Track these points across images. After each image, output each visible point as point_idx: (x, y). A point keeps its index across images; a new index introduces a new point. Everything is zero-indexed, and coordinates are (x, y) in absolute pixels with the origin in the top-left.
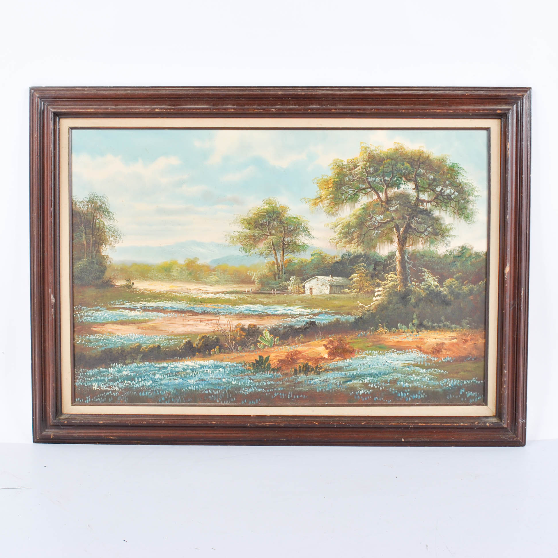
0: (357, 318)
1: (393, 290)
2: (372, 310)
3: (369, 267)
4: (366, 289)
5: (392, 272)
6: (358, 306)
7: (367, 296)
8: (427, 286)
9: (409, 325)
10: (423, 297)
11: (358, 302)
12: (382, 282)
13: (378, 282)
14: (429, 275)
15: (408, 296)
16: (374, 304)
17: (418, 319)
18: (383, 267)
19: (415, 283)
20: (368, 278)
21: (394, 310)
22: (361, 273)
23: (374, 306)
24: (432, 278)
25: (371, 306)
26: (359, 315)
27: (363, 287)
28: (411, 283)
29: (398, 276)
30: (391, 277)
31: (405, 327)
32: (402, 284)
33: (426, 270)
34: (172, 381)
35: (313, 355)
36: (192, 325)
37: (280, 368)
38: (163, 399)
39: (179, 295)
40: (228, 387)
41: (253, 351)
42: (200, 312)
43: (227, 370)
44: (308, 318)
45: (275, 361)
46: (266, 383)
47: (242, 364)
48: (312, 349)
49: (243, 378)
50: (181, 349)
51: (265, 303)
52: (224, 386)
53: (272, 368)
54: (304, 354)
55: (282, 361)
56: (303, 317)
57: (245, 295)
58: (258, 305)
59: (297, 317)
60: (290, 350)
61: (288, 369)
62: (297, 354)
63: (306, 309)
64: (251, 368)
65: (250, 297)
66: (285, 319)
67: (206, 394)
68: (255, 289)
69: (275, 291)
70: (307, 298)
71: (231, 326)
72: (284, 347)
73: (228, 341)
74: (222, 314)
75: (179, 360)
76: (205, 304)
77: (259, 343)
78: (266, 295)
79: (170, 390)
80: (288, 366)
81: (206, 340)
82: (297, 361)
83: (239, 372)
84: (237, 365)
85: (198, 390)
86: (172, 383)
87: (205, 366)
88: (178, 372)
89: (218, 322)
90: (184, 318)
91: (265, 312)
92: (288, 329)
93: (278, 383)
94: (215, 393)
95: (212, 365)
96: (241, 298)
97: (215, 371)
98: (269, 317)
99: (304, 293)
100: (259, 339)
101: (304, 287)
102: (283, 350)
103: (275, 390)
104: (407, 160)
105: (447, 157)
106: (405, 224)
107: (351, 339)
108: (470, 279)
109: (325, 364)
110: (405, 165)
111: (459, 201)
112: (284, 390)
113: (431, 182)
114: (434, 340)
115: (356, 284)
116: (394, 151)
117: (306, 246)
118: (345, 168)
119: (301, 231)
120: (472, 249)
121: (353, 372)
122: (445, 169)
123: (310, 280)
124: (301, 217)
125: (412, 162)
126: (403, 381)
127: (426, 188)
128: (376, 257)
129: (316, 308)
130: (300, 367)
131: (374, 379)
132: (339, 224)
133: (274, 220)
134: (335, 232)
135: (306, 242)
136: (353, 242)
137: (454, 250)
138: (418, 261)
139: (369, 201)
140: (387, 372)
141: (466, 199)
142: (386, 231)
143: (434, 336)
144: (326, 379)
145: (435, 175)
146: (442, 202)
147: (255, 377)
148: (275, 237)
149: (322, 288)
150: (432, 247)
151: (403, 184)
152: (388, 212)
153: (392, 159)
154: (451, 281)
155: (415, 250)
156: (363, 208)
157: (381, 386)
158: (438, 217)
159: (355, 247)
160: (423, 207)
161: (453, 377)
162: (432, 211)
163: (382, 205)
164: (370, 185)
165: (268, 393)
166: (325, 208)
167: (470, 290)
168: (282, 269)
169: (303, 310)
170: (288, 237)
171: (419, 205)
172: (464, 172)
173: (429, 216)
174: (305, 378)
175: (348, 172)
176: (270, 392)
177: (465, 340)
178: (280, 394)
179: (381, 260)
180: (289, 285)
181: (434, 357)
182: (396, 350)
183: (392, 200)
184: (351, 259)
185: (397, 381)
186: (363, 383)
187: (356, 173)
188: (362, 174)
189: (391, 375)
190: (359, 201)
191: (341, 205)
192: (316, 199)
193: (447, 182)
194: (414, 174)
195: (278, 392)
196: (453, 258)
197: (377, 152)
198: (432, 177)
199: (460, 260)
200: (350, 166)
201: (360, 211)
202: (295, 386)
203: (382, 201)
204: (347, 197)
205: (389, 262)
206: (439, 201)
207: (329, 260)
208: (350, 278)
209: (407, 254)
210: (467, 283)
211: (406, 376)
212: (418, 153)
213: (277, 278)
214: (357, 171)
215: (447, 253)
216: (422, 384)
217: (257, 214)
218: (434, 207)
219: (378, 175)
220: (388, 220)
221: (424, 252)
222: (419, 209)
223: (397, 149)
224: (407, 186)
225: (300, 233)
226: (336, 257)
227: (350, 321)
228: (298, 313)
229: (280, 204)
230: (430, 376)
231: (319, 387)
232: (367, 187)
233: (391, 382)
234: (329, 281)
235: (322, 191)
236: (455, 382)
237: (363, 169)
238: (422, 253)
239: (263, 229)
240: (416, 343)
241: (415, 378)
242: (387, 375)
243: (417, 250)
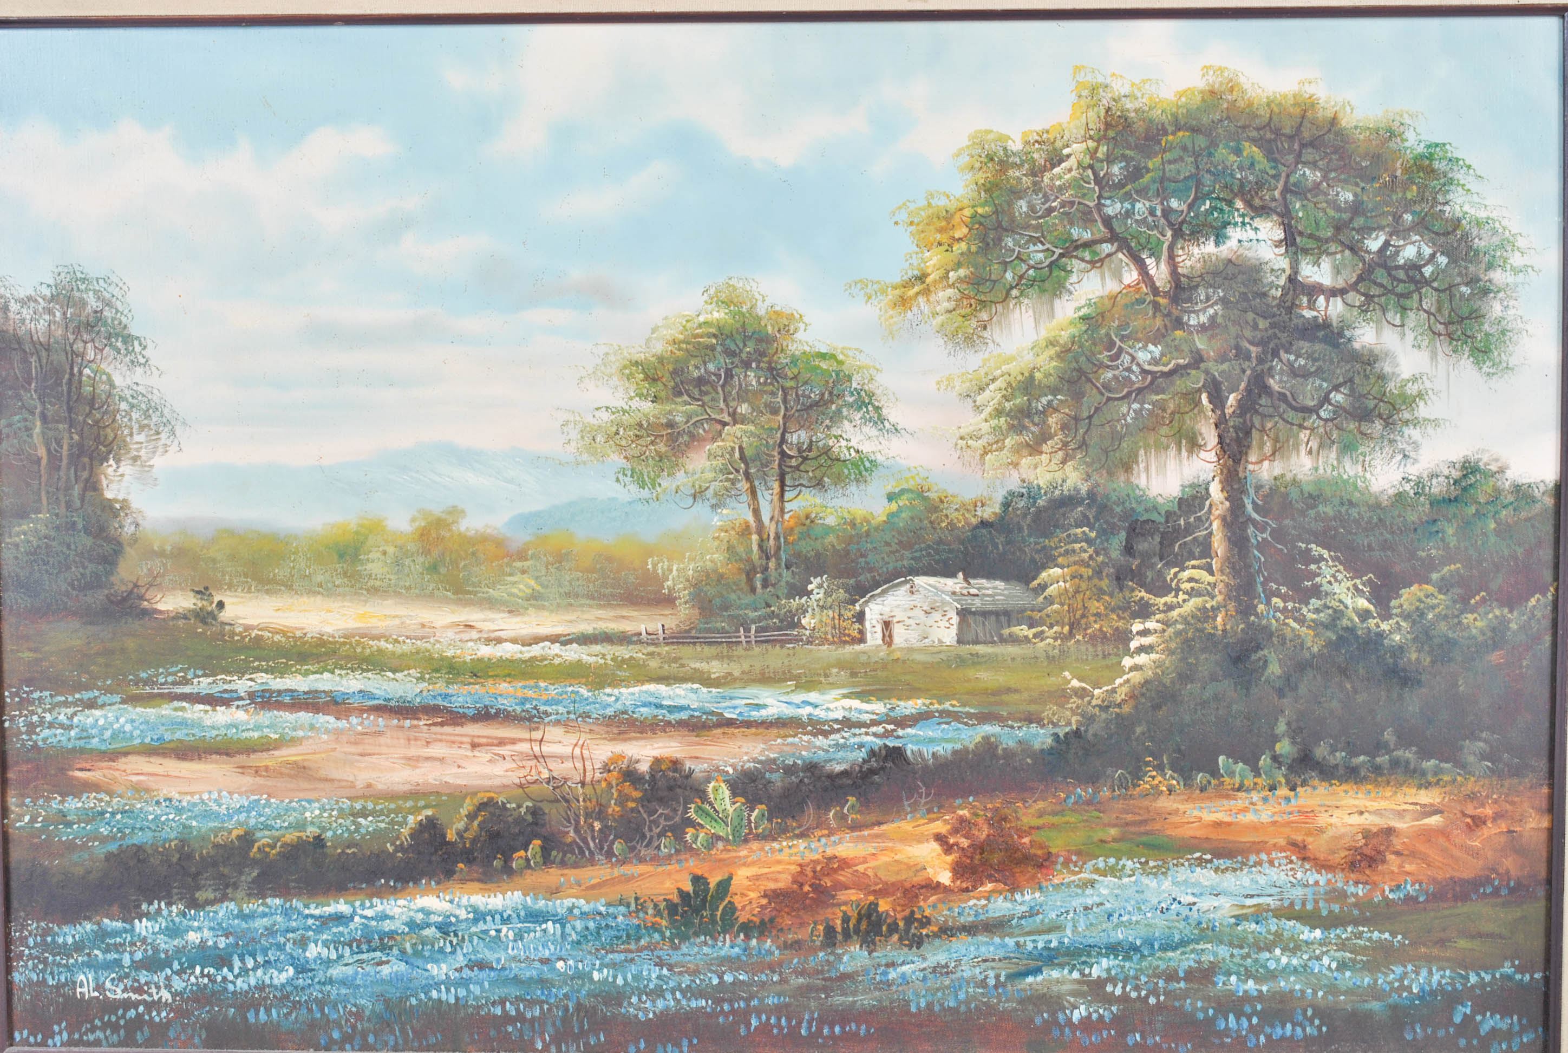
0: (1061, 735)
1: (1197, 630)
2: (1119, 706)
3: (1107, 540)
4: (1097, 626)
5: (1195, 559)
6: (1064, 690)
7: (1100, 653)
8: (1330, 611)
9: (1261, 762)
10: (1314, 656)
11: (1067, 674)
12: (1158, 600)
13: (1142, 598)
14: (1338, 571)
15: (1256, 652)
16: (1128, 681)
17: (1293, 738)
18: (1161, 543)
19: (1285, 602)
20: (1104, 584)
21: (1204, 704)
22: (1075, 563)
23: (1125, 689)
24: (1350, 584)
25: (1114, 691)
26: (1069, 724)
27: (1083, 616)
28: (1268, 603)
29: (1218, 577)
30: (1191, 580)
31: (1242, 770)
32: (1232, 606)
33: (1326, 554)
34: (368, 968)
35: (897, 873)
36: (442, 760)
37: (772, 920)
38: (336, 1035)
39: (390, 646)
40: (578, 991)
41: (670, 857)
42: (471, 712)
43: (574, 928)
44: (875, 735)
45: (753, 895)
46: (721, 977)
47: (628, 906)
48: (892, 850)
49: (632, 960)
50: (401, 848)
51: (713, 676)
52: (560, 987)
53: (741, 920)
54: (861, 868)
55: (778, 896)
56: (857, 731)
57: (638, 647)
58: (689, 685)
59: (833, 731)
60: (807, 854)
61: (802, 925)
62: (835, 871)
63: (868, 702)
64: (664, 923)
65: (659, 654)
66: (790, 740)
67: (495, 1016)
68: (678, 625)
69: (753, 631)
70: (873, 660)
71: (588, 764)
72: (785, 844)
73: (577, 822)
74: (553, 717)
75: (394, 891)
76: (491, 681)
77: (694, 827)
78: (719, 649)
79: (363, 1002)
80: (801, 913)
81: (492, 814)
82: (833, 897)
83: (618, 938)
84: (611, 910)
85: (466, 1006)
86: (368, 974)
87: (492, 914)
88: (392, 935)
89: (536, 748)
90: (412, 734)
91: (712, 713)
92: (801, 774)
93: (764, 978)
94: (529, 1015)
95: (515, 910)
96: (623, 661)
97: (528, 932)
98: (730, 730)
99: (862, 640)
100: (692, 814)
101: (860, 617)
102: (783, 856)
103: (755, 1002)
104: (1254, 134)
105: (1407, 120)
106: (1246, 379)
107: (1041, 815)
108: (1494, 586)
109: (939, 906)
110: (1245, 154)
111: (1450, 287)
112: (787, 1005)
113: (1346, 216)
114: (1356, 820)
115: (1056, 606)
116: (1203, 100)
117: (867, 464)
118: (1015, 166)
119: (850, 406)
120: (1502, 471)
121: (1047, 937)
122: (1398, 165)
123: (884, 592)
124: (851, 354)
125: (1270, 141)
126: (1238, 974)
127: (1327, 241)
128: (1134, 505)
129: (908, 698)
130: (846, 919)
131: (1127, 964)
132: (993, 380)
133: (747, 365)
134: (978, 408)
135: (866, 448)
136: (1045, 448)
137: (1433, 476)
138: (1293, 519)
139: (1106, 293)
140: (1177, 938)
141: (1479, 280)
142: (1171, 406)
143: (1356, 802)
144: (946, 966)
145: (1359, 190)
146: (1387, 292)
147: (676, 957)
148: (751, 428)
149: (930, 621)
150: (1347, 463)
151: (1236, 224)
152: (1179, 333)
153: (1195, 130)
154: (1421, 595)
155: (1283, 475)
156: (1084, 319)
157: (1154, 992)
158: (1371, 351)
159: (1053, 466)
160: (1315, 314)
161: (1429, 960)
162: (1349, 327)
163: (1156, 306)
164: (1111, 229)
165: (726, 1015)
166: (940, 319)
167: (1494, 630)
168: (779, 548)
169: (856, 703)
170: (802, 427)
171: (1300, 306)
172: (1471, 179)
173: (1336, 346)
174: (867, 962)
175: (1027, 181)
176: (733, 1011)
177: (1471, 817)
178: (773, 1021)
179: (1155, 516)
180: (805, 611)
181: (1356, 883)
182: (1208, 857)
183: (1197, 286)
184: (1040, 511)
185: (1215, 974)
186: (1085, 981)
187: (1058, 183)
188: (1082, 187)
189: (1192, 951)
190: (1071, 293)
191: (999, 307)
192: (907, 285)
193: (1408, 217)
194: (1280, 185)
195: (766, 1012)
196: (1428, 506)
197: (1137, 105)
198: (1350, 197)
199: (1455, 516)
200: (1036, 156)
201: (1073, 330)
202: (824, 989)
203: (1155, 291)
204: (1021, 277)
205: (1182, 522)
206: (1374, 291)
207: (954, 515)
208: (1035, 583)
209: (1252, 491)
210: (1483, 600)
211: (1249, 955)
212: (1296, 104)
213: (758, 584)
214: (1060, 178)
215: (1407, 487)
216: (1308, 984)
217: (680, 342)
218: (1356, 312)
219: (1143, 193)
220: (1181, 361)
221: (1317, 482)
222: (1300, 322)
223: (1212, 92)
224: (1251, 234)
225: (845, 411)
226: (983, 505)
227: (1037, 746)
228: (839, 715)
229: (768, 302)
230: (1339, 955)
231: (917, 995)
232: (1098, 236)
233: (1190, 975)
234: (954, 593)
235: (928, 254)
236: (1436, 977)
237: (1084, 169)
238: (1307, 489)
239: (706, 399)
240: (1287, 830)
241: (1284, 960)
242: (1174, 949)
243: (1289, 477)
